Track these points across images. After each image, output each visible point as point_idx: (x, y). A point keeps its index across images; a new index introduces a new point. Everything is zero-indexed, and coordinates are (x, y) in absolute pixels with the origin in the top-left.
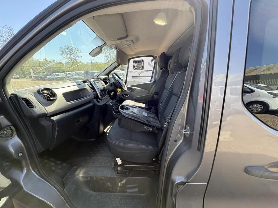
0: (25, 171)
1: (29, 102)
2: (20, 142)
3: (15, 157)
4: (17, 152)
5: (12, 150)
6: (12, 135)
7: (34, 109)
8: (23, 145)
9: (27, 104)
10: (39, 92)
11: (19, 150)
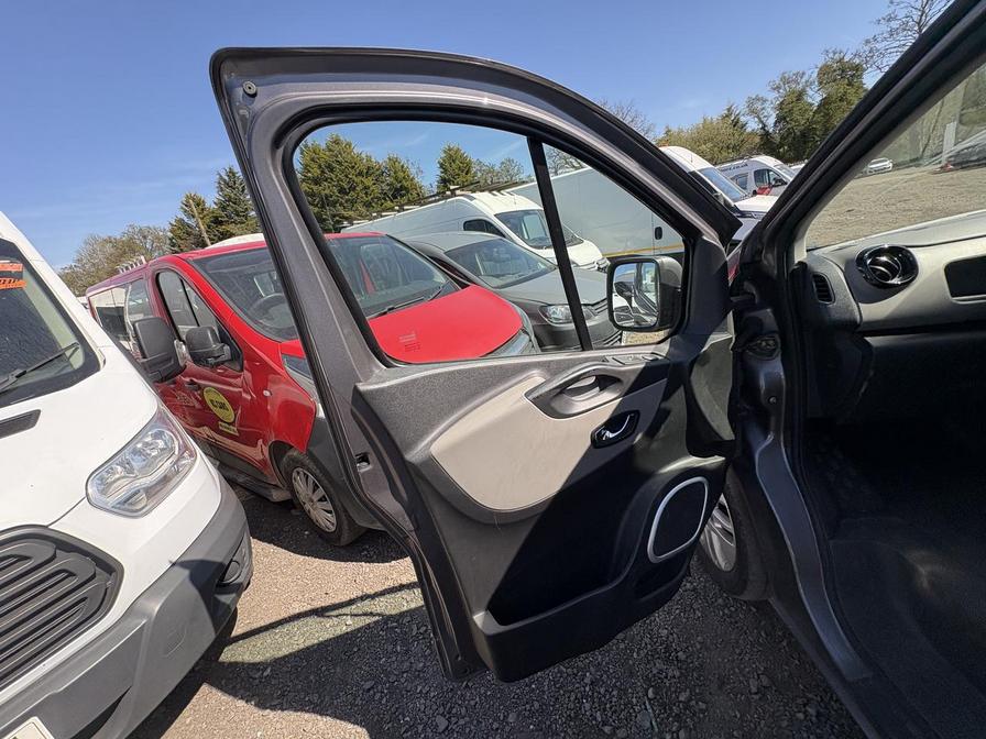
0: (770, 438)
1: (826, 286)
2: (782, 374)
3: (763, 400)
4: (769, 392)
5: (762, 383)
6: (770, 354)
7: (831, 306)
8: (784, 383)
9: (818, 291)
10: (860, 260)
11: (774, 389)
